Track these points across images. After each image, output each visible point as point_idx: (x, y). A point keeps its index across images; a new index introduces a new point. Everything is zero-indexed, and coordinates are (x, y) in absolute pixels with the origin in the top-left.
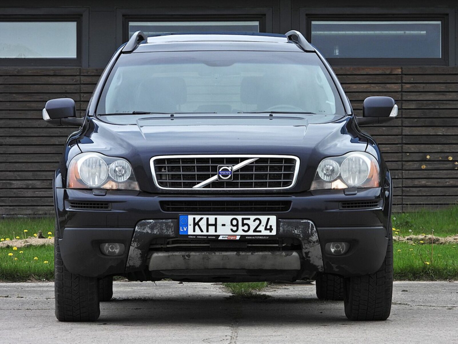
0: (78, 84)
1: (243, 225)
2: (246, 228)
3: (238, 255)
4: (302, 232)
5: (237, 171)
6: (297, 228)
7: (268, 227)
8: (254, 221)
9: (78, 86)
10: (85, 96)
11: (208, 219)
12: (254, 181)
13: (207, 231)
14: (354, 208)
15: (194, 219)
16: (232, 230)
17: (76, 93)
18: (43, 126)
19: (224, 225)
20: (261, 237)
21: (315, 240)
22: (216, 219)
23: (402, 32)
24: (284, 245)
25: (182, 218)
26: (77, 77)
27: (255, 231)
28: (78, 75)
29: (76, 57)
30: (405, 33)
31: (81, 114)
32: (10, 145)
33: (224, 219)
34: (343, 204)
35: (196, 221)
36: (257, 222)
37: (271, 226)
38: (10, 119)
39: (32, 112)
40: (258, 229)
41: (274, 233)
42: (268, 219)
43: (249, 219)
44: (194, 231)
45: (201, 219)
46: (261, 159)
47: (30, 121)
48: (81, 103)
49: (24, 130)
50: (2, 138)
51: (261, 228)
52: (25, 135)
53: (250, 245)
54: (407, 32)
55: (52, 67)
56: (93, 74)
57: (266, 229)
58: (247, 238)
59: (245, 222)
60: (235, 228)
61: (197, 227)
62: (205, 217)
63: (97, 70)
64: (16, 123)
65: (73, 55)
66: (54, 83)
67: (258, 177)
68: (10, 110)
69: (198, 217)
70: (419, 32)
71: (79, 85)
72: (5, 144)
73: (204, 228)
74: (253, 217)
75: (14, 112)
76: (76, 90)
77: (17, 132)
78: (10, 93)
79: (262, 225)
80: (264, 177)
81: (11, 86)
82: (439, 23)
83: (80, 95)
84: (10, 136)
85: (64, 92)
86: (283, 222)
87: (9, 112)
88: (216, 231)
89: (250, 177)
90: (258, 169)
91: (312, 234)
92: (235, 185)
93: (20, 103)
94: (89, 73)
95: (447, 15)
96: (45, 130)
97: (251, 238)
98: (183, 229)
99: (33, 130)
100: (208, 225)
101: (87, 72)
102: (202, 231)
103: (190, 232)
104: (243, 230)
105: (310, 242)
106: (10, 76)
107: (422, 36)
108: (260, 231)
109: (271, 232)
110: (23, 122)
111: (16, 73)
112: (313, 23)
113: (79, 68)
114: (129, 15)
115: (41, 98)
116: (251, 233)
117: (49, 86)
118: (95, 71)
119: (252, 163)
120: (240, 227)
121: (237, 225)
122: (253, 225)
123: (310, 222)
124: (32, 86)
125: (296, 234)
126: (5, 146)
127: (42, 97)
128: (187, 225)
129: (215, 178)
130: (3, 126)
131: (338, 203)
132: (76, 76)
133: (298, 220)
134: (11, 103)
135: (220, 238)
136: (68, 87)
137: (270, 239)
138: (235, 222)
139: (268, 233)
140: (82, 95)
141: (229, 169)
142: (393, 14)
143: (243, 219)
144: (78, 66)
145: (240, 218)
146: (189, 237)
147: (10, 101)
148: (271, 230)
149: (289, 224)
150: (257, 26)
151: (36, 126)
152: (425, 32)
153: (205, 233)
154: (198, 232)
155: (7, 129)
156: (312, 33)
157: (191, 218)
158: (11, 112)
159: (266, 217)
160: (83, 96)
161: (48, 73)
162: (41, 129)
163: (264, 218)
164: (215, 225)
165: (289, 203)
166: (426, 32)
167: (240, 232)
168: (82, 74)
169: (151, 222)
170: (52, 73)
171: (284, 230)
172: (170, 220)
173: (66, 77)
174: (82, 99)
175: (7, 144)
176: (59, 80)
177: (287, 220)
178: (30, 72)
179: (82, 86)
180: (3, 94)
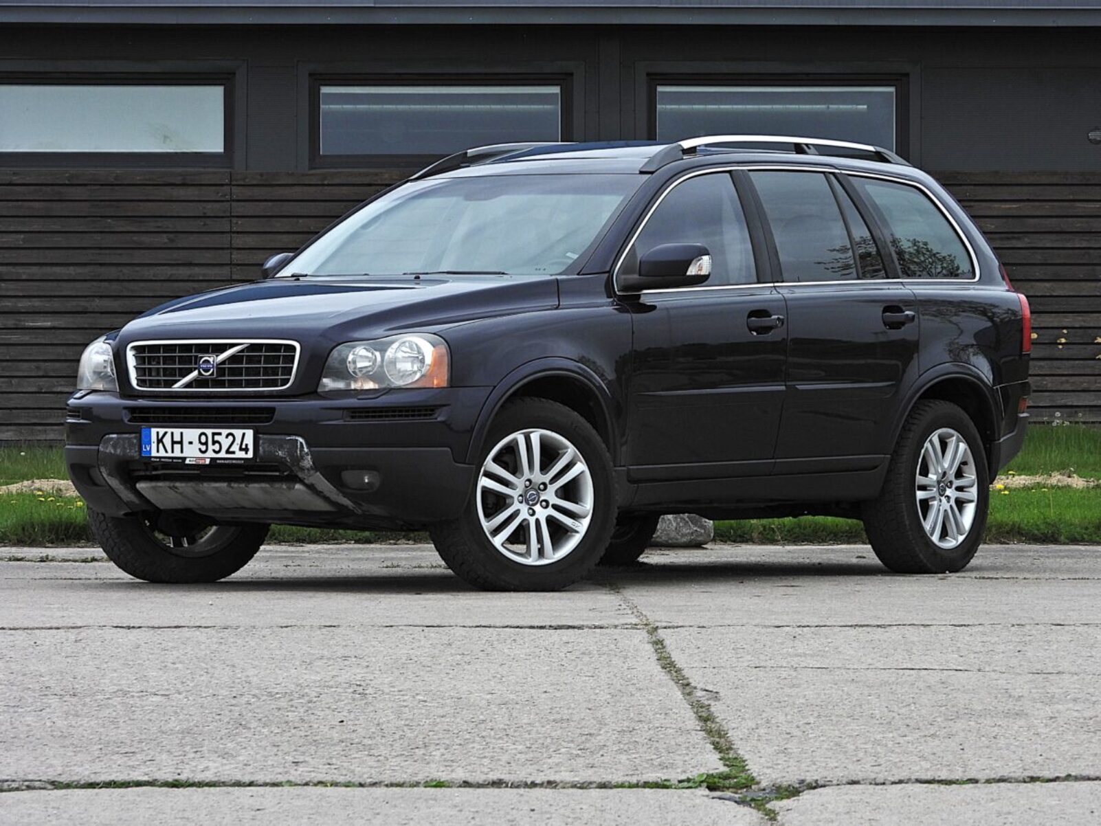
0: (228, 201)
1: (214, 442)
2: (217, 447)
3: (229, 486)
4: (289, 455)
5: (223, 362)
6: (281, 447)
7: (244, 447)
8: (227, 437)
9: (227, 204)
10: (240, 222)
11: (172, 434)
12: (244, 378)
13: (173, 452)
14: (397, 418)
15: (158, 433)
16: (200, 450)
17: (223, 217)
18: (162, 278)
19: (191, 443)
20: (234, 462)
21: (308, 466)
22: (182, 434)
23: (823, 107)
24: (286, 473)
25: (144, 432)
26: (225, 187)
27: (228, 452)
28: (227, 185)
29: (221, 150)
30: (828, 107)
31: (233, 256)
32: (102, 313)
33: (191, 434)
34: (353, 412)
35: (160, 437)
36: (231, 438)
37: (246, 445)
38: (101, 264)
39: (142, 251)
40: (231, 450)
41: (250, 455)
42: (244, 434)
43: (220, 434)
44: (158, 451)
45: (166, 433)
46: (252, 345)
47: (138, 268)
48: (233, 235)
49: (126, 284)
50: (87, 299)
51: (235, 448)
52: (130, 294)
53: (247, 473)
54: (833, 107)
55: (180, 170)
56: (255, 182)
57: (241, 449)
58: (218, 461)
59: (217, 438)
60: (203, 448)
61: (161, 445)
62: (169, 430)
63: (262, 175)
64: (112, 272)
65: (217, 147)
66: (182, 198)
67: (249, 372)
68: (100, 248)
69: (162, 431)
70: (854, 106)
71: (229, 203)
72: (91, 310)
73: (169, 448)
74: (225, 432)
75: (108, 251)
76: (224, 212)
77: (115, 288)
78: (101, 217)
79: (235, 443)
80: (256, 372)
81: (103, 203)
82: (892, 89)
83: (231, 221)
84: (101, 297)
85: (201, 215)
86: (264, 439)
87: (98, 251)
88: (182, 452)
89: (238, 372)
90: (250, 360)
91: (302, 458)
92: (221, 384)
93: (119, 235)
94: (247, 180)
95: (907, 75)
96: (165, 284)
97: (223, 461)
98: (146, 448)
99: (142, 284)
100: (173, 443)
101: (244, 179)
102: (166, 451)
103: (154, 453)
104: (214, 451)
105: (302, 469)
106: (102, 185)
107: (860, 113)
108: (233, 453)
109: (246, 453)
110: (126, 270)
111: (112, 180)
112: (660, 89)
113: (228, 170)
114: (321, 74)
115: (159, 227)
116: (223, 454)
117: (174, 205)
118: (259, 177)
119: (242, 351)
120: (211, 447)
121: (206, 444)
122: (226, 443)
123: (300, 439)
124: (141, 204)
125: (282, 458)
126: (92, 315)
127: (160, 224)
128: (150, 443)
129: (195, 373)
130: (88, 278)
131: (341, 412)
132: (222, 185)
133: (283, 437)
134: (103, 235)
135: (187, 462)
136: (209, 205)
137: (246, 465)
138: (203, 439)
139: (242, 455)
140: (234, 220)
141: (211, 360)
142: (808, 74)
143: (214, 434)
144: (228, 168)
145: (209, 432)
146: (153, 459)
147: (101, 232)
148: (246, 450)
149: (271, 442)
150: (557, 94)
151: (149, 278)
152: (865, 107)
153: (170, 454)
154: (162, 453)
155: (95, 284)
156: (659, 107)
157: (154, 431)
158: (103, 251)
159: (241, 431)
160: (237, 223)
161: (172, 181)
162: (159, 284)
163: (238, 433)
164: (181, 443)
165: (272, 410)
166: (868, 107)
167: (210, 454)
168: (234, 183)
169: (112, 438)
170: (178, 180)
171: (264, 452)
172: (133, 435)
173: (204, 188)
174: (235, 229)
175: (96, 310)
176: (191, 193)
177: (269, 437)
178: (138, 179)
179: (234, 204)
180: (88, 219)
